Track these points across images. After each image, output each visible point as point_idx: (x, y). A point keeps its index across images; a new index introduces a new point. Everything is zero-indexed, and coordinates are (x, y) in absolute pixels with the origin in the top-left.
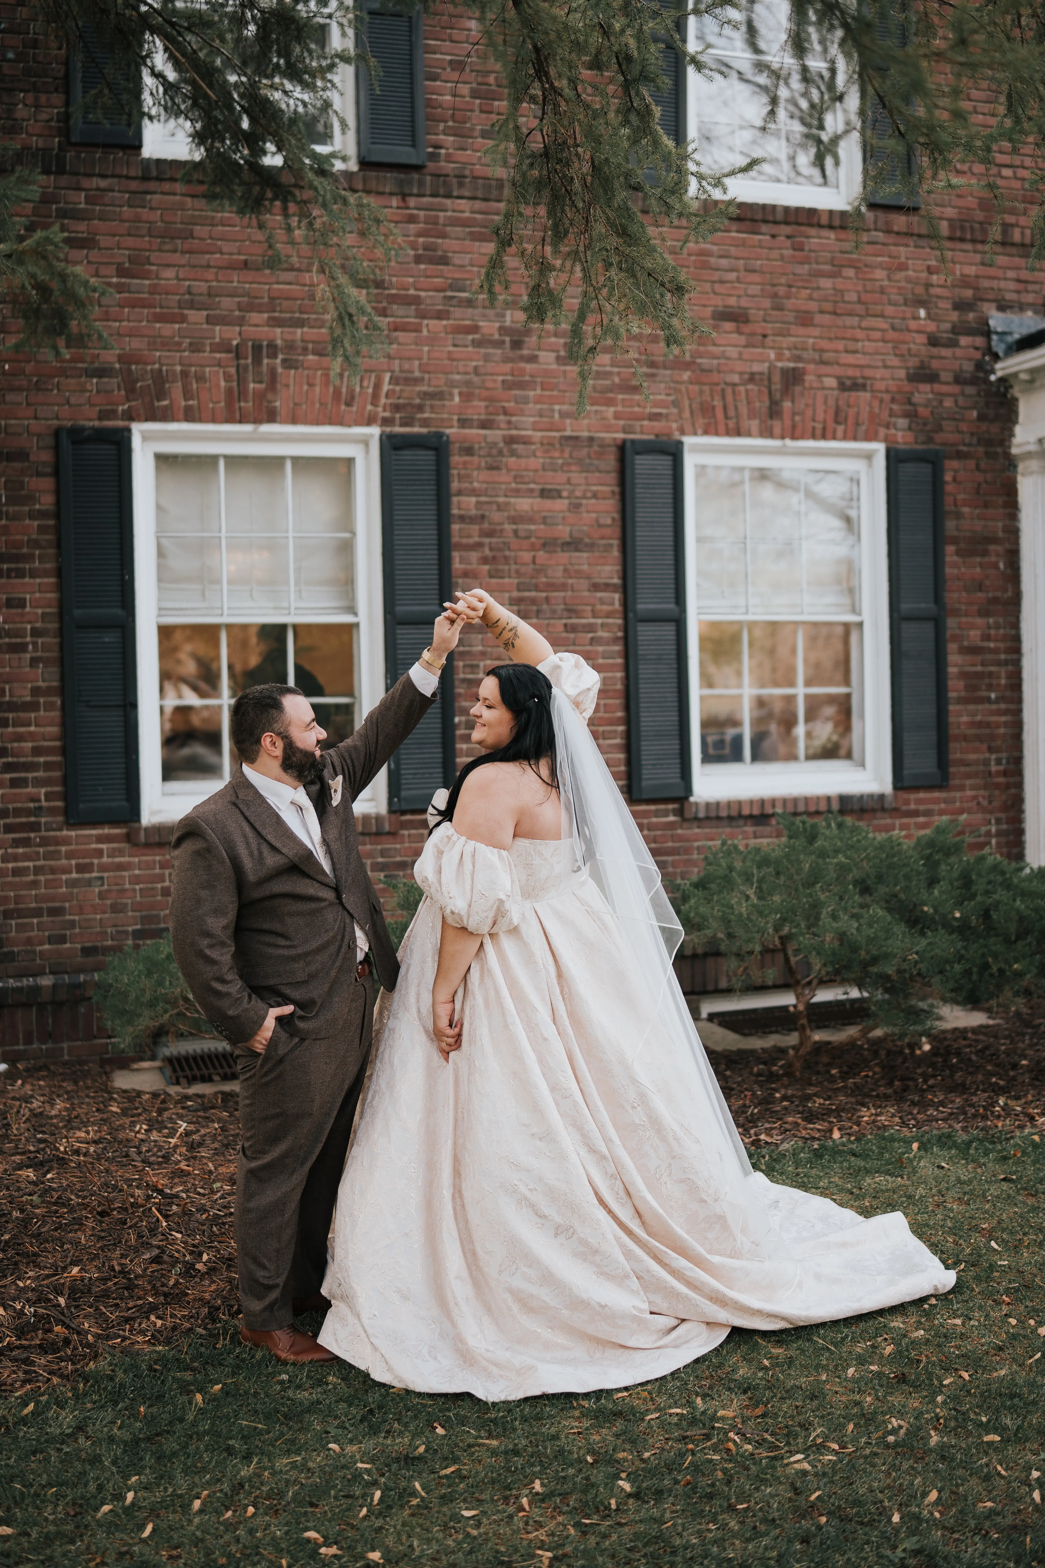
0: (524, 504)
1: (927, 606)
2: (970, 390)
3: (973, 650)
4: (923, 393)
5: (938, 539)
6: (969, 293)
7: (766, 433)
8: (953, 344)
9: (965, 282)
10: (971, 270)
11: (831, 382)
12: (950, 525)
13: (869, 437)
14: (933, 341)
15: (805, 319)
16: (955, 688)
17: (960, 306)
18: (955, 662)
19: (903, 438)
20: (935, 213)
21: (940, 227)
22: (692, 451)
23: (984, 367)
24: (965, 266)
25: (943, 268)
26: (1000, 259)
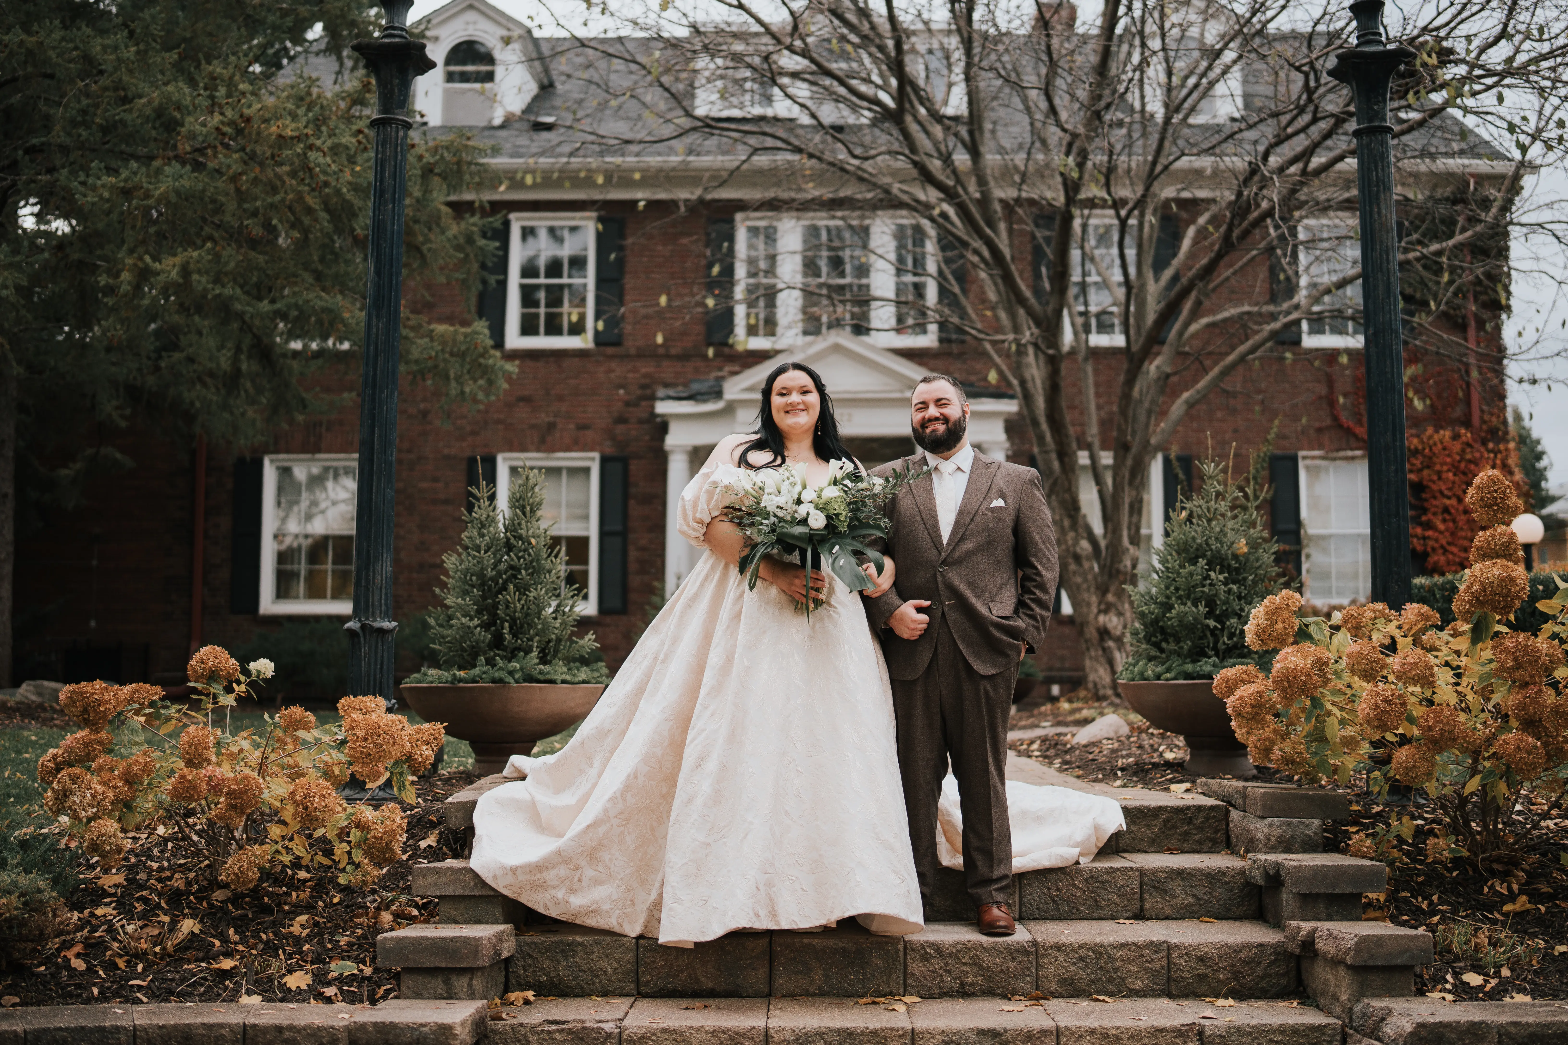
0: (424, 485)
1: (618, 527)
2: (646, 426)
3: (643, 549)
4: (620, 429)
5: (626, 496)
6: (648, 381)
7: (538, 450)
8: (636, 405)
9: (646, 376)
10: (650, 370)
11: (572, 426)
12: (633, 490)
13: (592, 450)
14: (628, 404)
15: (560, 398)
16: (633, 566)
17: (643, 387)
18: (633, 554)
19: (609, 450)
20: (631, 345)
21: (633, 351)
22: (505, 459)
23: (653, 415)
24: (646, 368)
25: (634, 370)
26: (666, 363)
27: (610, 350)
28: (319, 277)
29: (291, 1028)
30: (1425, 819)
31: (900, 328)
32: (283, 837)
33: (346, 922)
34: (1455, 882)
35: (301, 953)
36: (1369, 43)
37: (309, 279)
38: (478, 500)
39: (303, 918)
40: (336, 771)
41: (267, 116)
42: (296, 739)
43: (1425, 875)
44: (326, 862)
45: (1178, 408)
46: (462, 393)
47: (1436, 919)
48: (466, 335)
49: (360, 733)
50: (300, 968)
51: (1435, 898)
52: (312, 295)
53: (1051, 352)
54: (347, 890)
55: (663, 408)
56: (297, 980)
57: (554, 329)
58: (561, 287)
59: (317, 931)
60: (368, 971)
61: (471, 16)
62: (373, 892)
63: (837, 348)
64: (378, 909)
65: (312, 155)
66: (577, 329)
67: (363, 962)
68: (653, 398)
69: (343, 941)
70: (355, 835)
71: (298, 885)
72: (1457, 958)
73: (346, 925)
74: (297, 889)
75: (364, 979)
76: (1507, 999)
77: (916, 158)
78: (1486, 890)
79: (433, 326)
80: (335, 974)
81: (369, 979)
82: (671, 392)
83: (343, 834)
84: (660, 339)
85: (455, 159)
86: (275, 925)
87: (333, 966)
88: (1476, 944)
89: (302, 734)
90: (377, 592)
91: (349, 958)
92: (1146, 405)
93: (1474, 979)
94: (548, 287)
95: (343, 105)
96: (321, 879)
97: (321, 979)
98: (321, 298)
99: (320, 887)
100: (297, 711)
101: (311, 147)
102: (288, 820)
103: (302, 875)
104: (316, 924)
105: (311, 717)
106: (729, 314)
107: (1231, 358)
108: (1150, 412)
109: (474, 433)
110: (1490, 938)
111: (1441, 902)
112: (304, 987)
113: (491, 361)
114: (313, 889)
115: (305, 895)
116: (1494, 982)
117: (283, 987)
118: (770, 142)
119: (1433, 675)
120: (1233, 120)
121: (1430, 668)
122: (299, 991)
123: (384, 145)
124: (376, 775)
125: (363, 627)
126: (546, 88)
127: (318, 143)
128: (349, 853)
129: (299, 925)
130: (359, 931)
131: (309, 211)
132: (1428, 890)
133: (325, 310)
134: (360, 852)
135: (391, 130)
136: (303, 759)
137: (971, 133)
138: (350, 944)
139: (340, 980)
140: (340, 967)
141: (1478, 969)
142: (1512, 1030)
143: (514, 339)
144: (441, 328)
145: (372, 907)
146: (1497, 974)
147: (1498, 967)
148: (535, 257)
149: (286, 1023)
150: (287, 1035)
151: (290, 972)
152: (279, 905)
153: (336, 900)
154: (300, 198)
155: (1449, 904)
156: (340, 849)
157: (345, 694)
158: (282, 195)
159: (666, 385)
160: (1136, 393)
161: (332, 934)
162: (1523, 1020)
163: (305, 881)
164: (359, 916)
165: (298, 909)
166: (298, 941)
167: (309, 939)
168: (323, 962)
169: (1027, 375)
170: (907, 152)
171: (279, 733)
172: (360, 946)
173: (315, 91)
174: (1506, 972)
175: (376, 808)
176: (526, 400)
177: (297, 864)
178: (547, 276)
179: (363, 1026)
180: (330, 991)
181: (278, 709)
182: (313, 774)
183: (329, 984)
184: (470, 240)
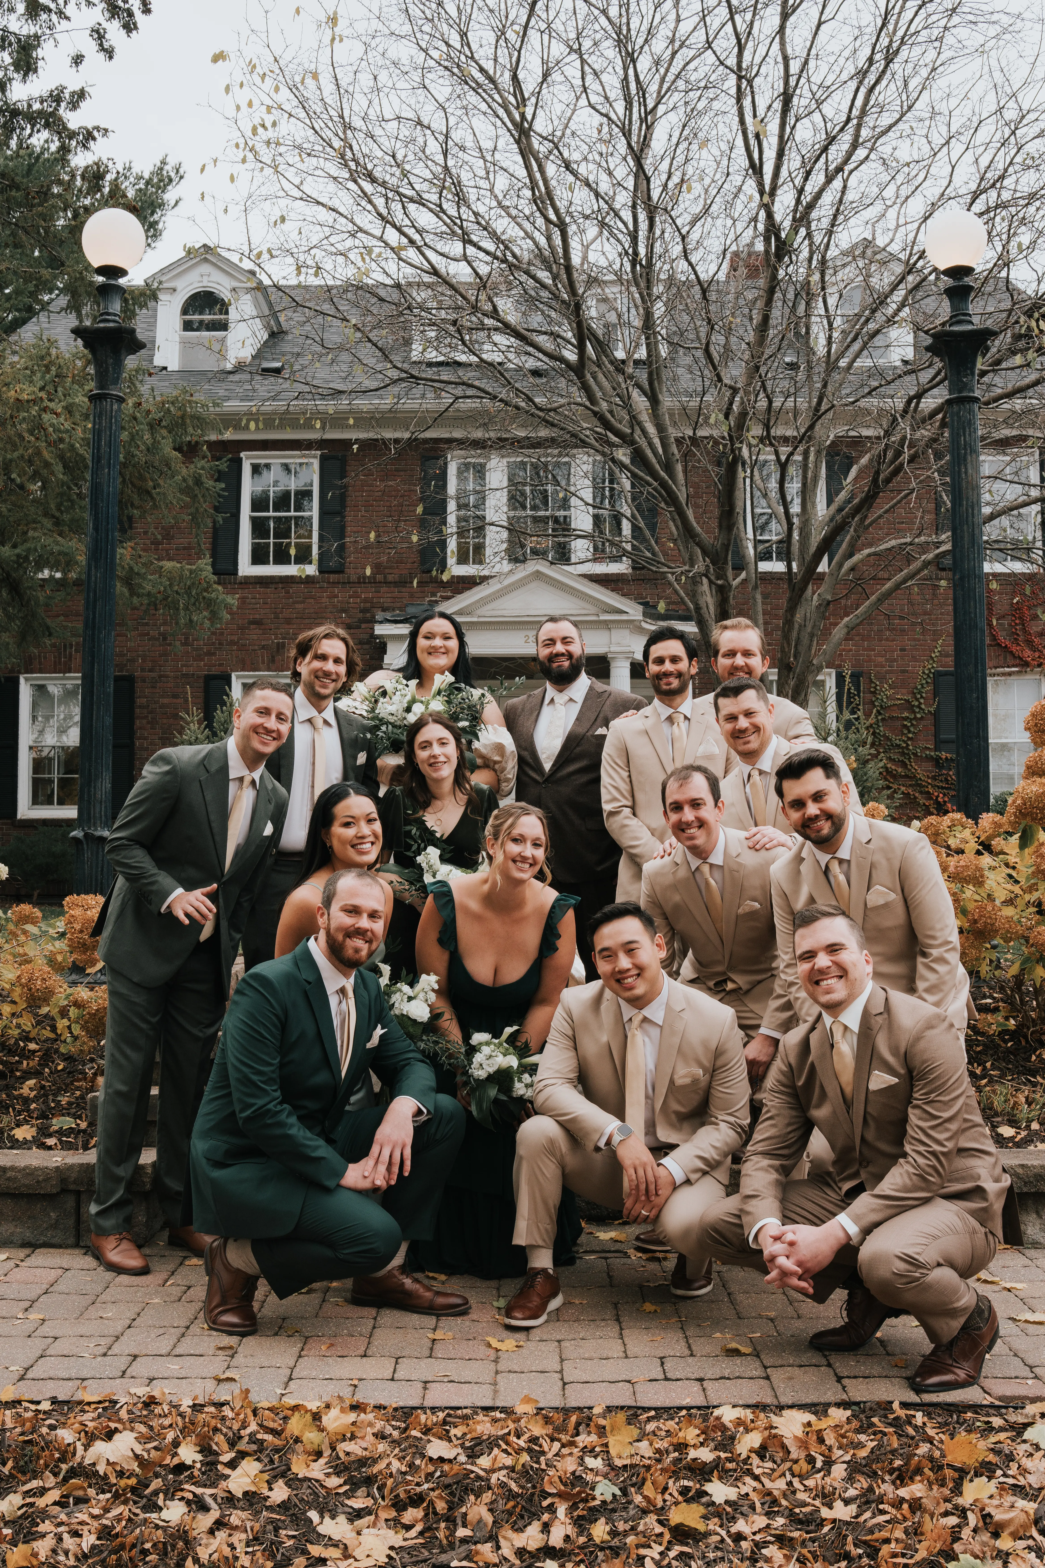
2: (366, 647)
6: (368, 605)
7: (269, 669)
8: (357, 627)
10: (370, 595)
15: (288, 621)
17: (364, 611)
20: (352, 573)
21: (354, 578)
22: (238, 677)
23: (373, 636)
24: (367, 593)
25: (356, 595)
26: (384, 589)
27: (333, 577)
28: (57, 523)
29: (12, 1168)
30: (994, 998)
31: (599, 555)
32: (13, 1015)
33: (67, 1085)
34: (1008, 1051)
35: (28, 1111)
36: (959, 322)
37: (48, 523)
38: (188, 724)
39: (31, 1082)
40: (60, 958)
41: (8, 380)
42: (25, 932)
43: (984, 1045)
44: (52, 1036)
45: (838, 632)
46: (191, 621)
47: (984, 1082)
48: (191, 572)
49: (78, 927)
50: (27, 1122)
51: (988, 1065)
52: (49, 541)
53: (720, 582)
54: (68, 1058)
55: (380, 630)
56: (23, 1133)
57: (282, 558)
58: (288, 519)
59: (43, 1093)
60: (83, 1125)
61: (206, 268)
62: (92, 1060)
63: (538, 575)
64: (95, 1074)
65: (46, 417)
66: (303, 557)
67: (80, 1117)
68: (373, 621)
69: (64, 1100)
70: (73, 1012)
71: (29, 1055)
72: (997, 1114)
73: (66, 1088)
74: (28, 1058)
75: (79, 1131)
76: (1032, 1148)
77: (596, 409)
78: (1034, 1058)
79: (161, 563)
80: (56, 1128)
81: (84, 1131)
82: (388, 616)
83: (64, 1013)
84: (368, 572)
85: (180, 413)
86: (8, 1088)
87: (54, 1121)
88: (1015, 1103)
89: (29, 927)
90: (98, 806)
91: (69, 1115)
92: (809, 629)
93: (1007, 1131)
94: (278, 520)
95: (79, 363)
96: (48, 1050)
97: (44, 1132)
98: (57, 543)
99: (47, 1057)
100: (26, 908)
101: (45, 410)
102: (17, 999)
103: (32, 1046)
104: (43, 1087)
105: (37, 913)
106: (443, 544)
107: (888, 585)
108: (812, 635)
109: (210, 654)
110: (1027, 1098)
111: (993, 1068)
112: (29, 1138)
113: (213, 595)
114: (41, 1058)
115: (34, 1062)
116: (1024, 1134)
117: (12, 1139)
118: (470, 392)
119: (982, 876)
120: (905, 362)
121: (981, 870)
122: (26, 1141)
123: (100, 417)
124: (93, 963)
125: (86, 835)
126: (276, 335)
127: (52, 405)
128: (69, 1027)
129: (28, 1088)
130: (78, 1093)
131: (47, 465)
132: (983, 1057)
133: (60, 553)
134: (78, 1026)
135: (106, 404)
136: (31, 949)
137: (651, 383)
138: (70, 1104)
139: (60, 1132)
140: (58, 1123)
141: (1013, 1122)
142: (1020, 1171)
143: (246, 568)
144: (168, 565)
145: (90, 1073)
146: (1028, 1127)
147: (1029, 1121)
148: (266, 493)
149: (9, 1164)
150: (9, 1174)
151: (18, 1126)
152: (12, 1071)
153: (60, 1068)
154: (38, 453)
155: (999, 1069)
156: (62, 1024)
157: (71, 893)
158: (21, 451)
159: (384, 610)
160: (798, 618)
161: (55, 1095)
162: (1029, 1163)
163: (34, 1051)
164: (79, 1080)
165: (28, 1074)
166: (26, 1101)
167: (36, 1099)
168: (47, 1118)
169: (702, 603)
170: (588, 403)
171: (11, 926)
172: (78, 1105)
173: (53, 352)
174: (1035, 1126)
175: (92, 989)
176: (258, 623)
177: (27, 1038)
178: (275, 510)
179: (71, 1167)
180: (51, 1141)
181: (10, 908)
182: (41, 962)
183: (50, 1136)
184: (198, 482)
